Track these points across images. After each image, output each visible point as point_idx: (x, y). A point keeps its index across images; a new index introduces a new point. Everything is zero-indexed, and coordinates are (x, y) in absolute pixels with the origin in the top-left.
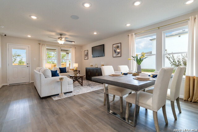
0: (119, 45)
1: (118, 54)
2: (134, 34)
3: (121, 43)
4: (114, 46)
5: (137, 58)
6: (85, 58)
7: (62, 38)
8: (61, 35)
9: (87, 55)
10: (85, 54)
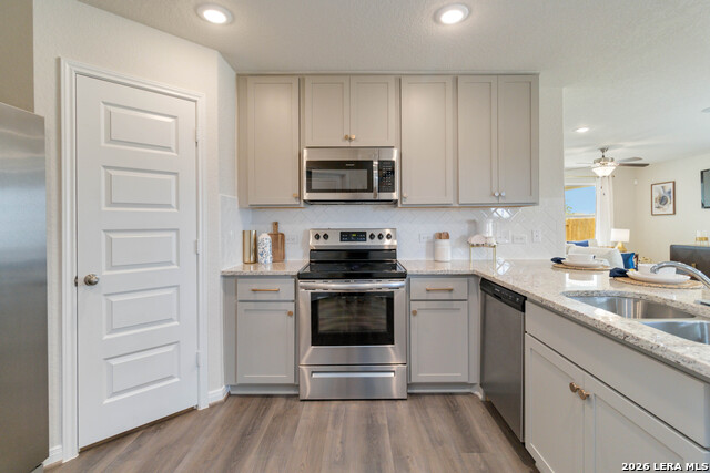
6: (656, 211)
7: (607, 160)
8: (603, 150)
9: (670, 201)
10: (656, 195)
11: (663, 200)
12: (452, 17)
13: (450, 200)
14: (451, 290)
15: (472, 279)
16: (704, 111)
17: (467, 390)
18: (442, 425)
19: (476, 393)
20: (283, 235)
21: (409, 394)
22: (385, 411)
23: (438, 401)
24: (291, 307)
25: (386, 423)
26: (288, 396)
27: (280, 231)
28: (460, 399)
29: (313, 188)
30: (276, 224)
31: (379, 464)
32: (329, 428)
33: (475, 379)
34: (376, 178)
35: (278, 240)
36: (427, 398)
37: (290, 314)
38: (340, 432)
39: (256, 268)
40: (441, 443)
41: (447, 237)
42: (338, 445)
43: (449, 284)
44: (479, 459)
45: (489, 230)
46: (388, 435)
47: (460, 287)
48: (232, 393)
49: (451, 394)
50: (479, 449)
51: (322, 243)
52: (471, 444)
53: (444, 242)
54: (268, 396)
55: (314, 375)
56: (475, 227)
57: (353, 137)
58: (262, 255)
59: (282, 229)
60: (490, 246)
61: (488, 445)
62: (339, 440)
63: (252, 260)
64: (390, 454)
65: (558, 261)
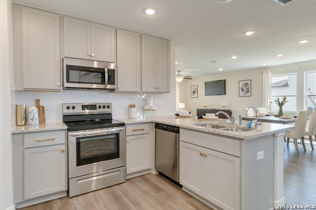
0: (249, 82)
1: (247, 93)
2: (270, 71)
3: (251, 80)
4: (241, 83)
5: (279, 102)
6: (192, 96)
7: (180, 75)
8: (179, 72)
9: (196, 92)
10: (192, 90)
11: (194, 92)
12: (150, 12)
13: (138, 90)
14: (143, 130)
15: (151, 124)
16: (211, 62)
17: (148, 172)
18: (145, 187)
19: (152, 172)
20: (43, 107)
21: (126, 180)
22: (118, 189)
23: (138, 179)
24: (63, 147)
25: (121, 193)
26: (60, 198)
27: (41, 105)
28: (147, 176)
29: (70, 80)
30: (38, 100)
31: (127, 208)
32: (95, 204)
33: (153, 166)
34: (106, 77)
35: (41, 110)
36: (133, 179)
37: (63, 151)
38: (102, 204)
39: (26, 128)
40: (148, 193)
41: (134, 106)
42: (105, 209)
43: (142, 127)
44: (164, 193)
45: (151, 103)
46: (125, 198)
47: (147, 128)
48: (18, 208)
49: (143, 175)
50: (163, 190)
51: (71, 111)
52: (159, 190)
53: (134, 109)
54: (46, 202)
55: (78, 182)
56: (146, 101)
57: (93, 55)
58: (32, 119)
59: (42, 104)
60: (153, 110)
61: (165, 188)
62: (103, 207)
63: (23, 123)
64: (130, 204)
65: (177, 115)
